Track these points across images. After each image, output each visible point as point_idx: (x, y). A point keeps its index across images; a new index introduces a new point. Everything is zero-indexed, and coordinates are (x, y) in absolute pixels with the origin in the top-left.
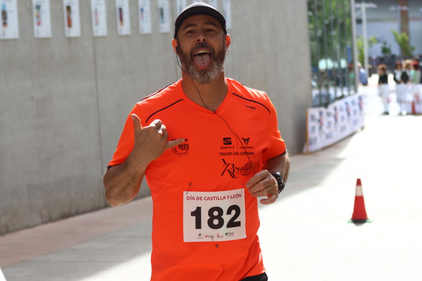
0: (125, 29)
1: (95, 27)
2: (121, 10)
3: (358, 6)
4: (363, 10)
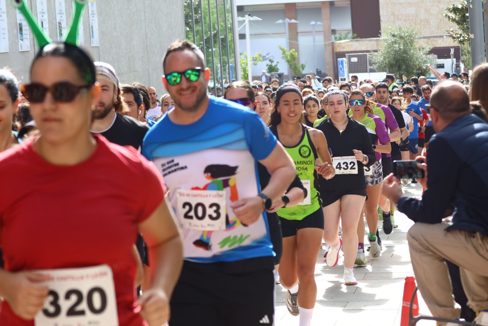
3: (241, 19)
4: (247, 23)
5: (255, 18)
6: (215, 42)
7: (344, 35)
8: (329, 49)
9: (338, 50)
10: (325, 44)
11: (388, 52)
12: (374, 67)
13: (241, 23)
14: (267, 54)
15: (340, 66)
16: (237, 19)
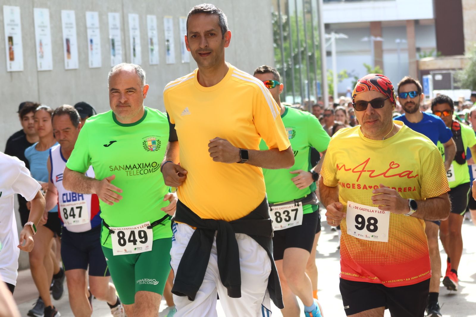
0: (73, 62)
1: (39, 60)
2: (68, 41)
3: (327, 36)
4: (333, 40)
5: (342, 36)
6: (303, 59)
7: (428, 53)
8: (414, 67)
9: (423, 67)
10: (410, 63)
11: (473, 71)
12: (459, 84)
13: (328, 40)
14: (353, 71)
15: (425, 84)
16: (325, 36)
